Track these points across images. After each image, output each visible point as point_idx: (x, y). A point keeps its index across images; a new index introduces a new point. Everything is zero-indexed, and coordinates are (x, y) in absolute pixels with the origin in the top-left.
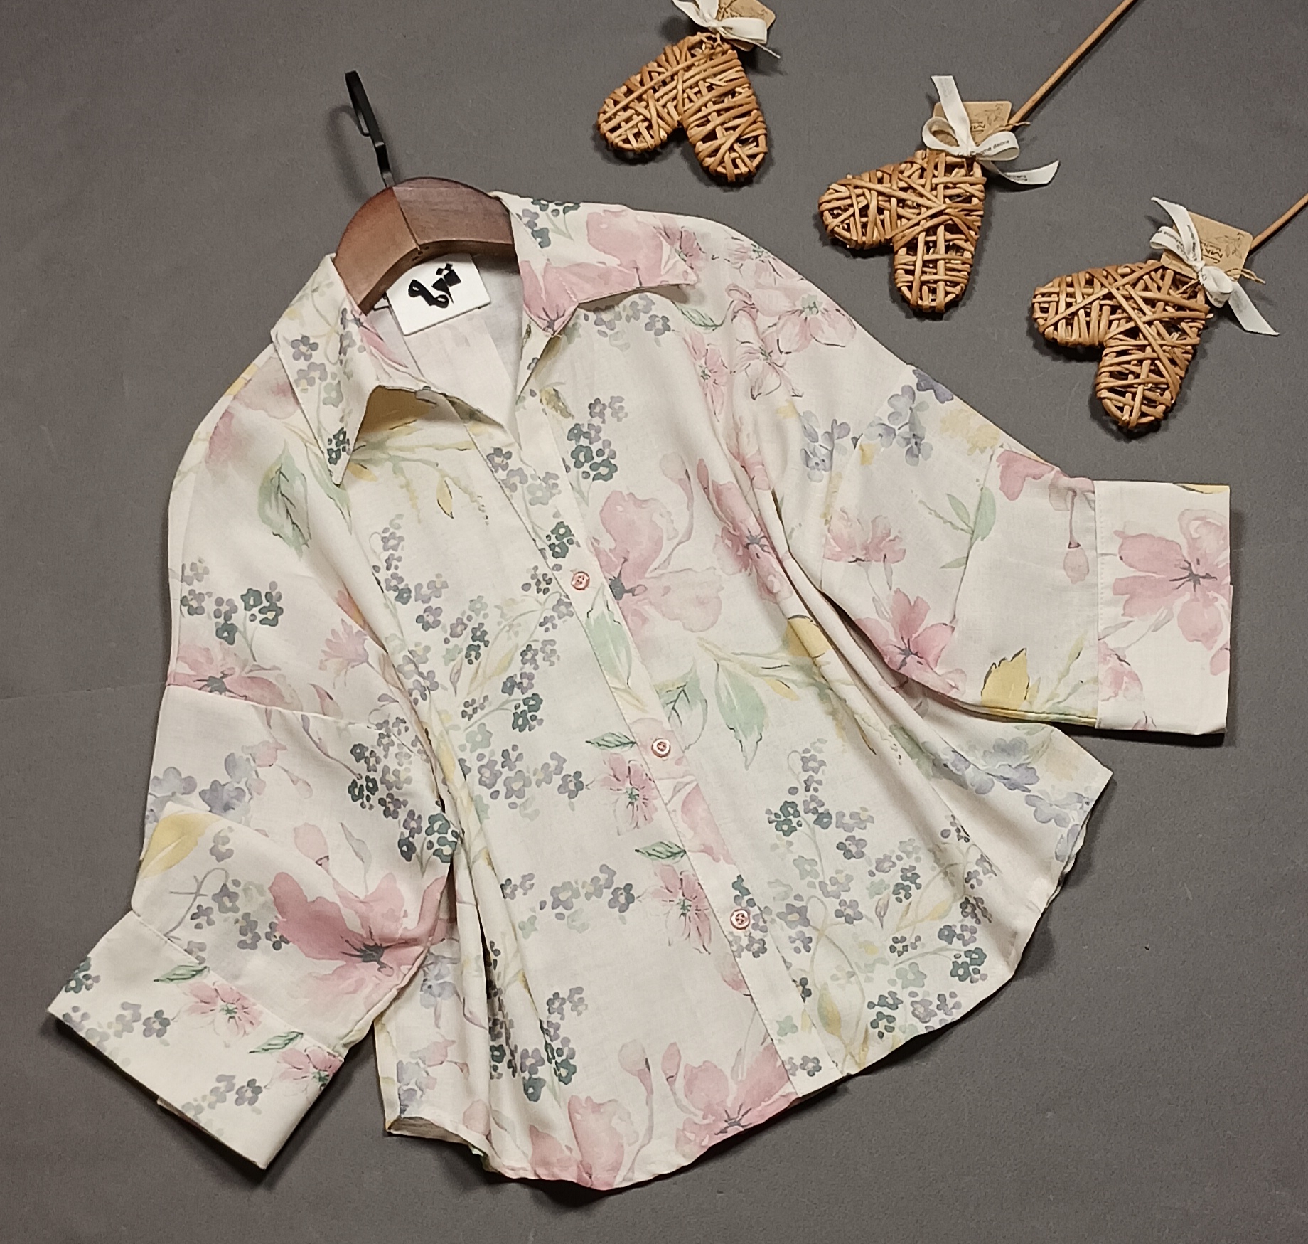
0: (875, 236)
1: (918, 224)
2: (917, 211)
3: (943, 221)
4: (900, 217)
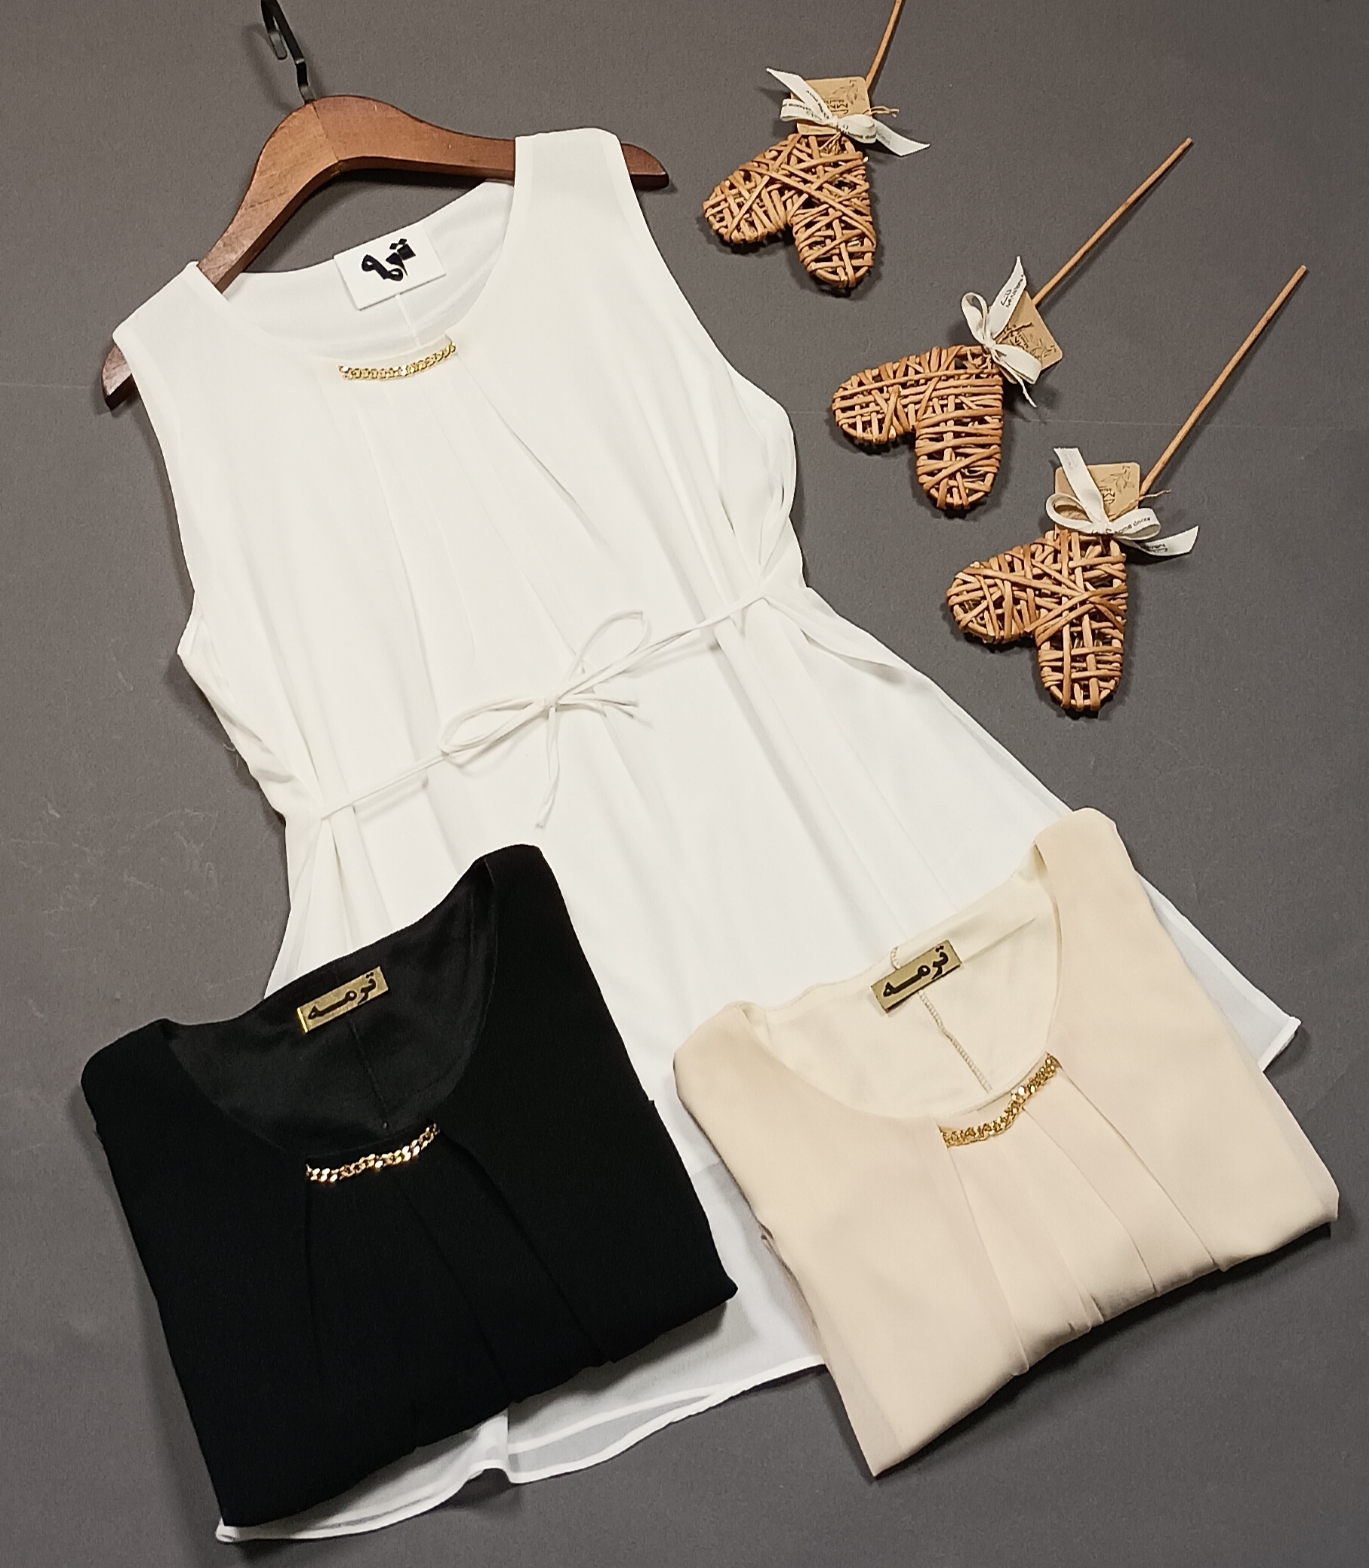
0: (1013, 629)
1: (1060, 615)
2: (1057, 600)
3: (1087, 610)
4: (1038, 607)
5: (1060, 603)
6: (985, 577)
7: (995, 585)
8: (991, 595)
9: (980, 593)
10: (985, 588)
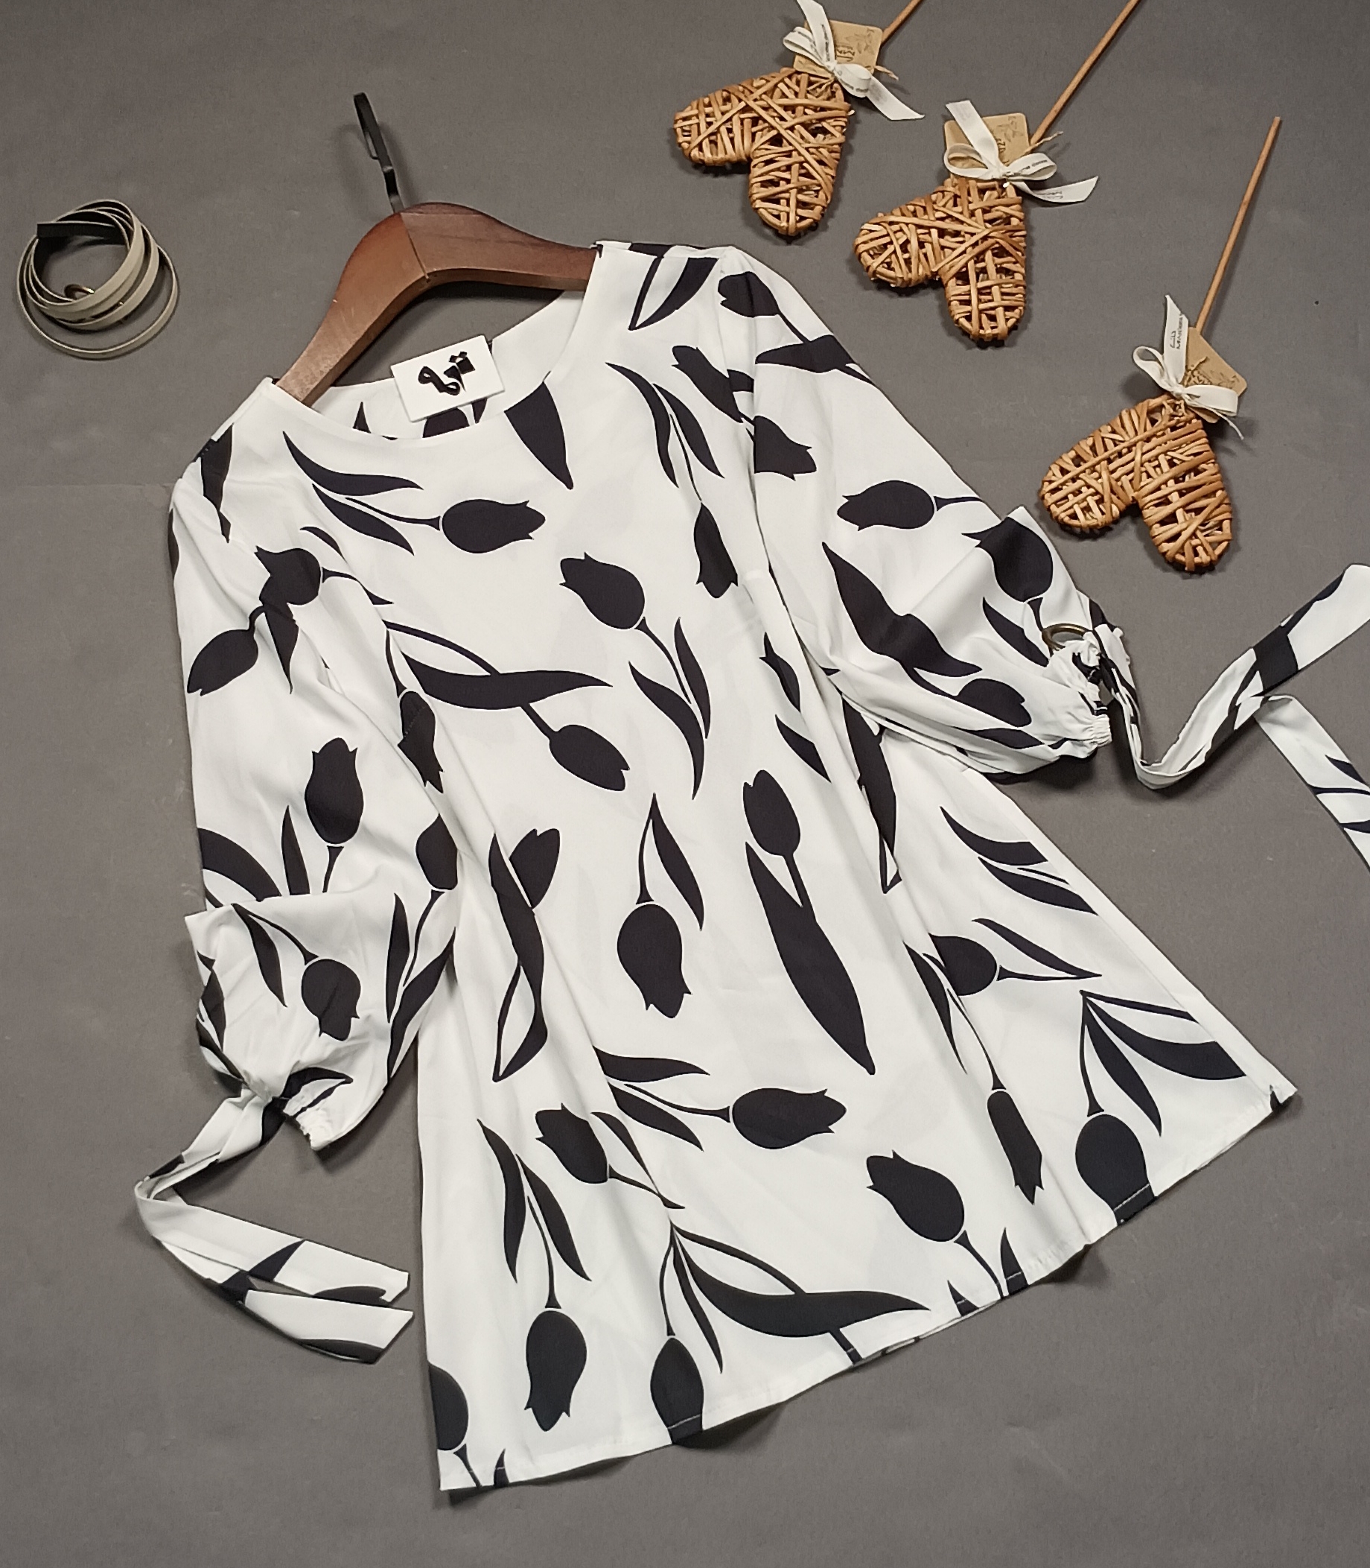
1: (964, 252)
2: (960, 239)
3: (987, 246)
4: (943, 248)
5: (962, 242)
6: (891, 223)
7: (901, 230)
8: (897, 239)
9: (886, 240)
10: (891, 234)
